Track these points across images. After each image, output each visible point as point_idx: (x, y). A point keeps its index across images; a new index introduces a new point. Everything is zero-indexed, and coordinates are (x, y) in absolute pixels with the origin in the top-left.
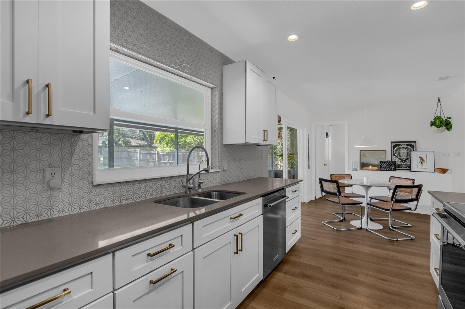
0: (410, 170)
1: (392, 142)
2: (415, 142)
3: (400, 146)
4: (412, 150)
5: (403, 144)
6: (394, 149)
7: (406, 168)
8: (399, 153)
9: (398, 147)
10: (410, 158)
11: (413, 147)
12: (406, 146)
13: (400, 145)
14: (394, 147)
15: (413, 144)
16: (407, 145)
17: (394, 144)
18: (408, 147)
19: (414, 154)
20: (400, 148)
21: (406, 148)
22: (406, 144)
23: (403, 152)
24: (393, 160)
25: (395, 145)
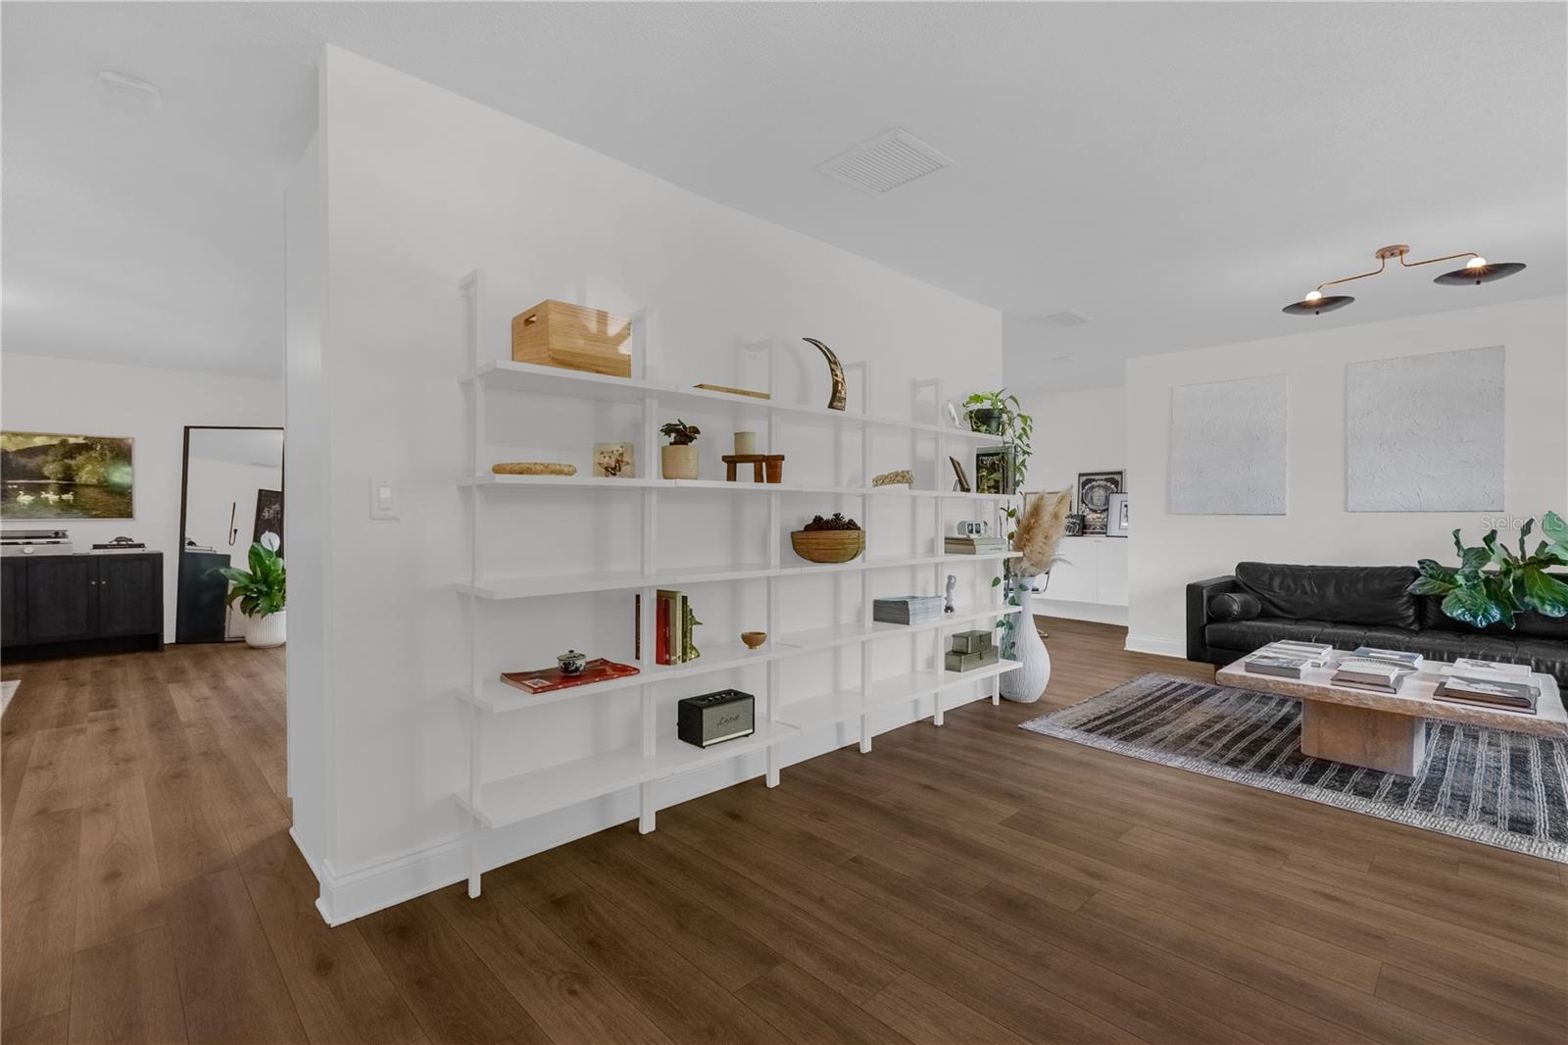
0: (1105, 533)
1: (1080, 475)
2: (1120, 473)
3: (1094, 483)
4: (1115, 490)
5: (1100, 477)
6: (1083, 488)
7: (1102, 529)
8: (1092, 499)
9: (1090, 485)
10: (1107, 509)
11: (1116, 483)
12: (1103, 483)
13: (1094, 480)
14: (1084, 484)
15: (1116, 477)
16: (1106, 480)
17: (1084, 478)
18: (1109, 484)
19: (1116, 499)
20: (1092, 488)
21: (1106, 488)
22: (1104, 477)
23: (1099, 495)
24: (1080, 513)
25: (1087, 481)
